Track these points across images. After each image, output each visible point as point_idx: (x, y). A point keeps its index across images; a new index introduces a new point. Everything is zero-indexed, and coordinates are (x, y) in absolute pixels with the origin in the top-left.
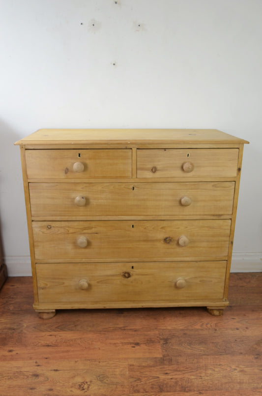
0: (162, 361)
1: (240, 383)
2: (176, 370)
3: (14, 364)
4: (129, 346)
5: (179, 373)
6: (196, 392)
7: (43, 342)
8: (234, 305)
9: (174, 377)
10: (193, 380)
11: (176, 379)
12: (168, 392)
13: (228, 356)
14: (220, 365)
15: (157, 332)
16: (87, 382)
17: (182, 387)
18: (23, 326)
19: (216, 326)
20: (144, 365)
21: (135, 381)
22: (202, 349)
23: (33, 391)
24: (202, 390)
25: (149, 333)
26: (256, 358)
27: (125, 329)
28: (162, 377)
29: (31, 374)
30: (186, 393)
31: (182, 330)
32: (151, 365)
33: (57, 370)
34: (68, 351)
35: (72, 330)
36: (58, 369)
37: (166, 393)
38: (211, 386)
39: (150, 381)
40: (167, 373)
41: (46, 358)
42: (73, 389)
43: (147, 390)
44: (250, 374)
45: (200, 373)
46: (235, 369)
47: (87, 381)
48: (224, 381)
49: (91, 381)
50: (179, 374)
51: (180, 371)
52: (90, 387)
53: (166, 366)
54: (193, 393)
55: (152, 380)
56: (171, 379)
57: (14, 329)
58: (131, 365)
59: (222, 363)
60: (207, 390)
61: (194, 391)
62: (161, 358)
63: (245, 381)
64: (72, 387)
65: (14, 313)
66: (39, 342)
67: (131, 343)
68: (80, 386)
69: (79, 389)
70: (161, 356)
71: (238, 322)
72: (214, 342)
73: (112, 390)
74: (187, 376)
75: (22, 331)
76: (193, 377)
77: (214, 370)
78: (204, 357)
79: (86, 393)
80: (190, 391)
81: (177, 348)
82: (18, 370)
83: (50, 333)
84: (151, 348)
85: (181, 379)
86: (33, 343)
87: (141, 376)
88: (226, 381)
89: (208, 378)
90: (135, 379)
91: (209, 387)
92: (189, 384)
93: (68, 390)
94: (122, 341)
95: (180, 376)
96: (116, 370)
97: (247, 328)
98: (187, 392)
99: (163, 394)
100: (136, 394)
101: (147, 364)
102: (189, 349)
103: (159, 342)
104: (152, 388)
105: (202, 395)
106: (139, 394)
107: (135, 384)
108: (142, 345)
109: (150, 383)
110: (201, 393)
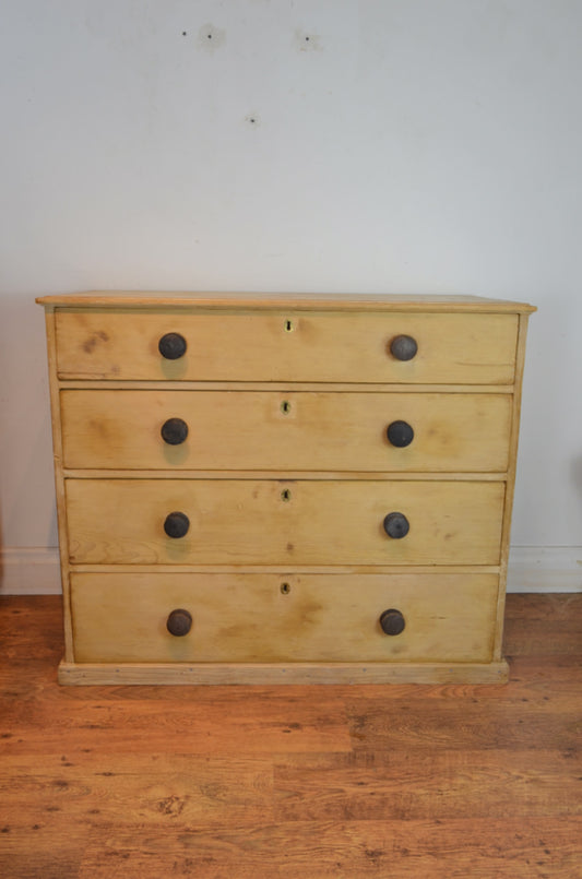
0: (351, 760)
1: (530, 804)
2: (384, 778)
3: (13, 760)
4: (277, 731)
5: (389, 783)
6: (428, 821)
7: (79, 719)
8: (518, 654)
9: (378, 790)
10: (422, 798)
11: (383, 794)
12: (364, 819)
13: (503, 751)
14: (483, 769)
15: (341, 704)
16: (177, 799)
17: (397, 810)
18: (36, 689)
19: (475, 694)
20: (309, 765)
21: (289, 797)
22: (445, 736)
23: (54, 814)
24: (442, 817)
25: (322, 705)
26: (566, 756)
27: (267, 698)
28: (351, 790)
29: (51, 780)
30: (405, 822)
31: (398, 700)
32: (326, 766)
33: (110, 774)
34: (137, 738)
35: (147, 698)
36: (114, 772)
37: (360, 822)
38: (463, 809)
39: (324, 797)
40: (362, 784)
41: (87, 751)
42: (146, 812)
43: (315, 816)
44: (552, 787)
45: (439, 784)
46: (518, 777)
47: (179, 795)
48: (492, 799)
49: (187, 797)
50: (389, 786)
51: (391, 779)
52: (186, 808)
53: (360, 770)
54: (421, 822)
55: (328, 796)
56: (372, 794)
57: (16, 695)
58: (279, 767)
59: (489, 765)
60: (452, 817)
61: (425, 818)
62: (350, 754)
63: (541, 800)
64: (143, 807)
65: (17, 665)
66: (72, 720)
67: (281, 725)
68: (162, 805)
69: (160, 811)
70: (350, 750)
71: (526, 687)
72: (471, 723)
73: (236, 814)
74: (407, 788)
75: (33, 698)
76: (421, 791)
77: (470, 779)
78: (447, 752)
79: (175, 820)
80: (415, 817)
81: (385, 734)
82: (21, 774)
83: (99, 703)
84: (325, 734)
85: (395, 794)
86: (58, 722)
87: (302, 788)
88: (498, 800)
89: (458, 793)
90: (287, 794)
91: (460, 811)
92: (413, 805)
93: (134, 813)
94: (262, 719)
95: (392, 790)
96: (245, 775)
97: (546, 698)
98: (408, 820)
99: (353, 823)
100: (290, 824)
101: (316, 764)
102: (414, 737)
103: (346, 723)
104: (328, 811)
105: (441, 827)
106: (297, 824)
107: (289, 803)
108: (307, 729)
109: (322, 801)
110: (439, 822)
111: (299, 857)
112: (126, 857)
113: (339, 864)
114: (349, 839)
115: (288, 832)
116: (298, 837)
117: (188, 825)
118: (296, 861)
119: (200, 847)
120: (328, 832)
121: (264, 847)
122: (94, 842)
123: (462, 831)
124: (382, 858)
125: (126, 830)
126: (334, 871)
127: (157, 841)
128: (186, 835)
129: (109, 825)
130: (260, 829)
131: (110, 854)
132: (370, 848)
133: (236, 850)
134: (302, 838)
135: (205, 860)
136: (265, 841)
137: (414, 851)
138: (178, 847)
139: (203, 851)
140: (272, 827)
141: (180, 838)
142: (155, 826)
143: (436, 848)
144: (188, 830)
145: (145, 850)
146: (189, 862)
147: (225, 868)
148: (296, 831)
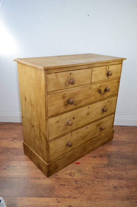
0: (108, 165)
2: (115, 170)
4: (91, 158)
6: (126, 180)
10: (124, 175)
11: (116, 174)
12: (112, 179)
14: (136, 169)
15: (104, 152)
16: (73, 173)
17: (119, 178)
19: (133, 151)
20: (99, 166)
21: (96, 174)
22: (127, 161)
24: (129, 179)
25: (100, 152)
28: (109, 173)
30: (121, 180)
31: (116, 152)
32: (103, 167)
37: (112, 180)
38: (133, 178)
39: (103, 174)
40: (111, 171)
42: (67, 175)
43: (102, 178)
45: (127, 172)
49: (75, 173)
51: (117, 170)
52: (75, 175)
53: (110, 168)
55: (104, 174)
56: (113, 174)
58: (93, 166)
61: (125, 180)
62: (107, 164)
64: (66, 174)
67: (92, 157)
68: (70, 174)
69: (70, 175)
70: (107, 163)
72: (133, 158)
73: (85, 177)
74: (120, 173)
76: (124, 173)
77: (134, 171)
78: (128, 165)
79: (73, 178)
80: (123, 179)
81: (114, 160)
84: (102, 159)
85: (118, 174)
87: (99, 172)
89: (131, 174)
90: (96, 173)
91: (132, 178)
92: (122, 177)
93: (64, 176)
94: (87, 155)
95: (117, 173)
96: (86, 168)
99: (110, 180)
100: (97, 180)
101: (101, 166)
102: (121, 161)
103: (106, 157)
104: (104, 177)
105: (129, 182)
106: (99, 180)
107: (96, 175)
108: (97, 158)
109: (103, 175)
110: (128, 181)
111: (100, 187)
112: (64, 185)
113: (108, 189)
114: (110, 184)
115: (97, 182)
116: (99, 183)
117: (76, 179)
118: (99, 188)
119: (79, 184)
120: (105, 182)
121: (92, 184)
122: (57, 182)
123: (133, 183)
124: (117, 188)
125: (63, 179)
126: (107, 191)
127: (70, 182)
128: (76, 181)
129: (59, 178)
130: (91, 181)
131: (61, 185)
132: (114, 186)
133: (87, 185)
134: (100, 183)
135: (81, 187)
136: (92, 183)
137: (123, 187)
138: (75, 184)
139: (80, 185)
140: (93, 180)
141: (75, 182)
142: (69, 179)
143: (128, 186)
144: (76, 180)
145: (68, 184)
146: (77, 187)
147: (85, 189)
148: (99, 181)
